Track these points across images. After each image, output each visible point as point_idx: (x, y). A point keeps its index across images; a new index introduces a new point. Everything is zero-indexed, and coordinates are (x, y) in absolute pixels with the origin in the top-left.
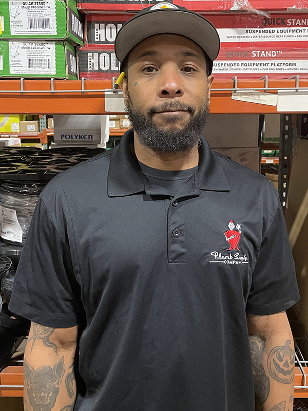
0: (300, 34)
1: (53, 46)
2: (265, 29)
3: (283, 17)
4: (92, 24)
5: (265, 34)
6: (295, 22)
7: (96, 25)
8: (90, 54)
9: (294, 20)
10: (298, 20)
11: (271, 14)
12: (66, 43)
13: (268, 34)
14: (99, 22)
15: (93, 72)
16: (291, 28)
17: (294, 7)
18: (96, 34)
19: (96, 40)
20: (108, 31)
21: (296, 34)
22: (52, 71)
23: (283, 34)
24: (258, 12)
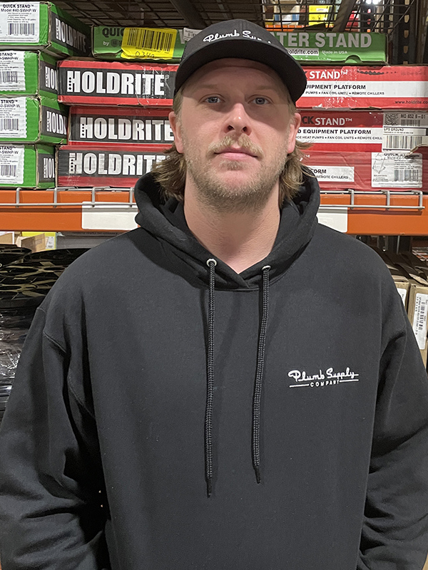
0: (331, 135)
1: (21, 150)
3: (310, 115)
4: (77, 118)
15: (75, 176)
17: (320, 106)
20: (97, 126)
21: (325, 135)
23: (312, 135)
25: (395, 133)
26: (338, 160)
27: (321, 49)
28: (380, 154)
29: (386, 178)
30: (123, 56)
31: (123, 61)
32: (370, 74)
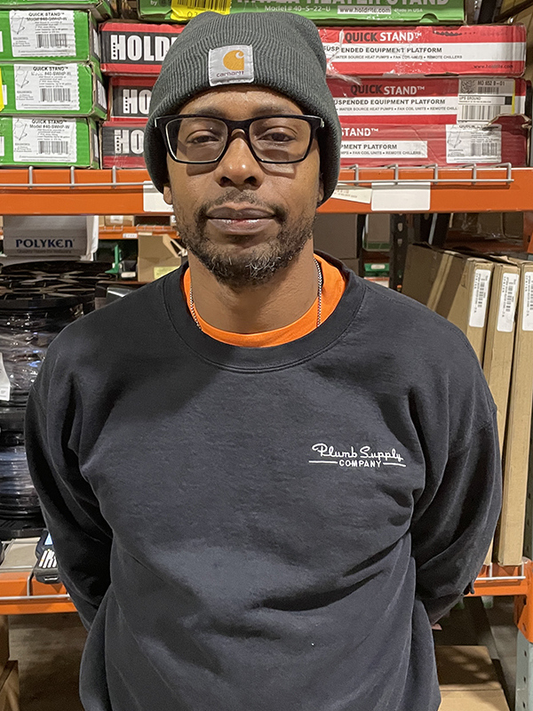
0: (401, 106)
1: (73, 124)
2: (356, 99)
3: (378, 83)
4: (120, 90)
5: (356, 106)
6: (395, 90)
7: (126, 92)
8: (117, 132)
9: (393, 88)
10: (399, 88)
11: (362, 80)
12: (91, 119)
13: (360, 106)
14: (130, 88)
15: (122, 156)
16: (390, 98)
17: (392, 72)
18: (125, 103)
19: (125, 112)
20: (142, 99)
21: (395, 106)
22: (71, 157)
23: (380, 106)
24: (345, 78)
25: (471, 102)
26: (409, 133)
27: (393, 7)
28: (455, 126)
29: (462, 153)
30: (173, 17)
31: (172, 23)
32: (447, 35)
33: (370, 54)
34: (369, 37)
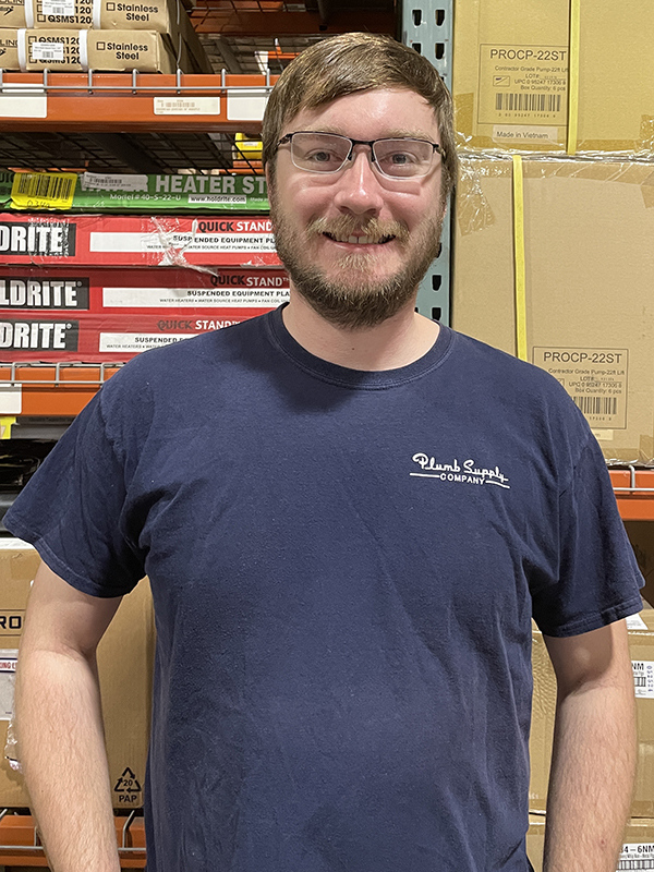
0: (266, 297)
2: (216, 290)
3: (241, 274)
5: (216, 297)
6: (259, 281)
9: (256, 279)
10: (263, 279)
11: (219, 270)
13: (220, 297)
16: (254, 290)
17: (249, 263)
21: (259, 298)
27: (249, 196)
30: (13, 206)
31: (13, 212)
33: (226, 244)
34: (224, 227)
